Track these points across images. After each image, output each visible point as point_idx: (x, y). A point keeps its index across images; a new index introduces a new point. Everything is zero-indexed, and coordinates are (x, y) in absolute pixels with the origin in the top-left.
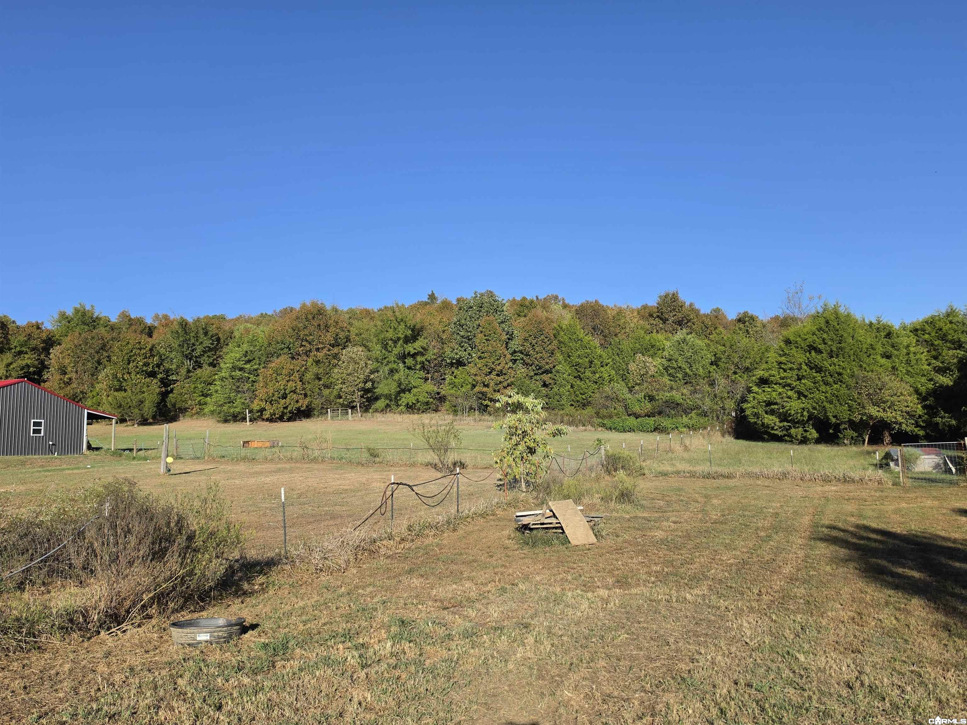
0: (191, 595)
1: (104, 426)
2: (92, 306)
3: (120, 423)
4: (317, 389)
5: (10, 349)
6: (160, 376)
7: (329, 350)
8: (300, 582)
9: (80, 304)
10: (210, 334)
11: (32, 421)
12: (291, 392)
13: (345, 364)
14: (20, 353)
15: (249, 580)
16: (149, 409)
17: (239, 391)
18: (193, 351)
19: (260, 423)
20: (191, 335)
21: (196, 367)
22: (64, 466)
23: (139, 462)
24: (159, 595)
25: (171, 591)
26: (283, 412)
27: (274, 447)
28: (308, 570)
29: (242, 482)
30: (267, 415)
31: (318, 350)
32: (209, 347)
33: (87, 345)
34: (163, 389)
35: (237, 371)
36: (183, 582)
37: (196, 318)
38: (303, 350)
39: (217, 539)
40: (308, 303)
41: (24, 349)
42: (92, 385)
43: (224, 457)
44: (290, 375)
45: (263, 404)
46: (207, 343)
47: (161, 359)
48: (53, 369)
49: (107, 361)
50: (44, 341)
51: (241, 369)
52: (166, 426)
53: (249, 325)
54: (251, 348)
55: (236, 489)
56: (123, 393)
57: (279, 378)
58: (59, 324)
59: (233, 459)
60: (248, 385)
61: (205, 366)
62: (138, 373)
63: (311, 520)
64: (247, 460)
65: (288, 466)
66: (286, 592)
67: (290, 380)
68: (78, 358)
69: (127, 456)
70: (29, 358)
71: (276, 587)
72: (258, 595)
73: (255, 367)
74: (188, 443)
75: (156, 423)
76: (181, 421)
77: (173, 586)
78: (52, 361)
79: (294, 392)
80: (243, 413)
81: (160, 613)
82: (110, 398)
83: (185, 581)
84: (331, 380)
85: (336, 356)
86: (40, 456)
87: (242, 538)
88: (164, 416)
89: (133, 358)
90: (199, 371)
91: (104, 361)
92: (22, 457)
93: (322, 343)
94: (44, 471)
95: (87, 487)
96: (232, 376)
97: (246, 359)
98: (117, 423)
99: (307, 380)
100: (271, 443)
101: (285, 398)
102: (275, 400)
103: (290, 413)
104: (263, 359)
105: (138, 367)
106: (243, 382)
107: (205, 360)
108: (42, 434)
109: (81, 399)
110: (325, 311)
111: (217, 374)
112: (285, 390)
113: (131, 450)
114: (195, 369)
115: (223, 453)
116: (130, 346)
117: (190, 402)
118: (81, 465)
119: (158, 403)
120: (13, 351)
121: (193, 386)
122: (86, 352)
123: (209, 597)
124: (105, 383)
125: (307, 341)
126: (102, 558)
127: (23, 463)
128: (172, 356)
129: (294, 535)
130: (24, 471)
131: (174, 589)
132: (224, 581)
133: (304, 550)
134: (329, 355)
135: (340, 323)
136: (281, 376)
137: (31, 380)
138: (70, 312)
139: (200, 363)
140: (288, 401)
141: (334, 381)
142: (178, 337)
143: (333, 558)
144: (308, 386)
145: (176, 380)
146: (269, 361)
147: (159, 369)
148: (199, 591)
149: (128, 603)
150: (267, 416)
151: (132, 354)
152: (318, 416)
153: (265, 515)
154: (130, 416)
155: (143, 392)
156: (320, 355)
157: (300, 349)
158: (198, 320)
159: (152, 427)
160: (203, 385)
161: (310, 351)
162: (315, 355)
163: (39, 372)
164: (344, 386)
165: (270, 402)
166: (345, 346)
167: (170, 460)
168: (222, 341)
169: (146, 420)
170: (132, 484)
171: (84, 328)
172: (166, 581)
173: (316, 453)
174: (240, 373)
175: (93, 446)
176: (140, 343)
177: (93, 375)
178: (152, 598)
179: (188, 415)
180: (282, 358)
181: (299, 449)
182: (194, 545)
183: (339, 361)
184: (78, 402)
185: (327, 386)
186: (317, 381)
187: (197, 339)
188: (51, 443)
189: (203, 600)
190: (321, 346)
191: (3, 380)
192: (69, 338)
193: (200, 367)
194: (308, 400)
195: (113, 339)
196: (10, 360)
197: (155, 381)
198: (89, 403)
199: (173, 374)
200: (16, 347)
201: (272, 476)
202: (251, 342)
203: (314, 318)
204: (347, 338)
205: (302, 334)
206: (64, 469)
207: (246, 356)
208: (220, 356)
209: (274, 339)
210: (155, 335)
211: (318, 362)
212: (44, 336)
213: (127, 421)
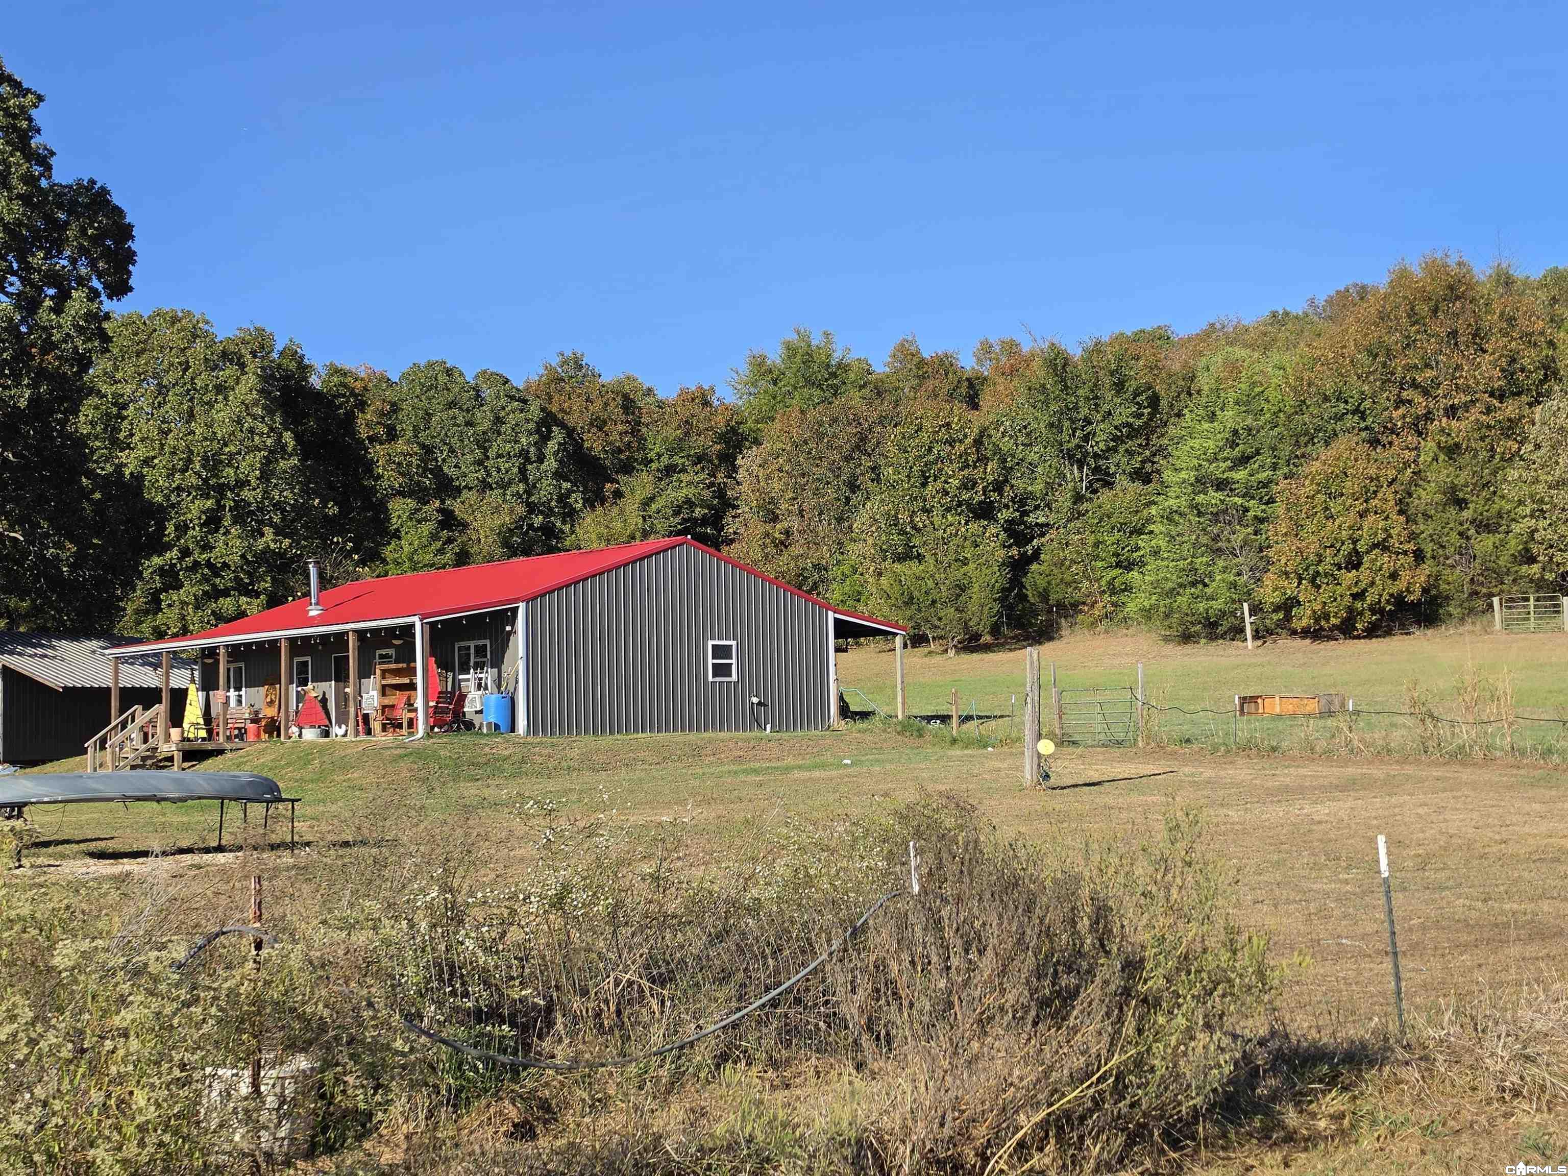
0: (1144, 1126)
1: (874, 655)
2: (827, 335)
3: (913, 647)
4: (1454, 534)
5: (647, 462)
6: (1004, 515)
7: (1489, 410)
8: (1451, 1123)
9: (798, 333)
10: (1131, 386)
11: (710, 643)
12: (1375, 546)
13: (1543, 451)
14: (670, 470)
15: (1300, 1100)
16: (982, 606)
17: (1219, 550)
18: (1086, 439)
19: (1287, 643)
20: (1080, 392)
21: (1096, 485)
22: (789, 761)
23: (969, 752)
24: (1058, 1119)
25: (1091, 1111)
26: (1350, 610)
27: (1330, 714)
28: (1474, 1089)
29: (1248, 816)
30: (1303, 619)
31: (1451, 412)
32: (1128, 425)
33: (821, 440)
34: (1014, 552)
35: (1211, 493)
36: (1120, 1090)
37: (1090, 344)
38: (1404, 417)
39: (1204, 975)
40: (1416, 270)
41: (678, 460)
42: (840, 544)
43: (1188, 741)
44: (1368, 495)
45: (1290, 588)
46: (1124, 414)
47: (1004, 468)
48: (747, 509)
49: (873, 481)
50: (722, 438)
51: (1221, 485)
52: (1032, 652)
53: (1240, 352)
54: (1249, 421)
55: (1232, 836)
56: (914, 564)
57: (1335, 507)
58: (752, 390)
59: (1215, 749)
60: (1243, 533)
61: (1122, 481)
62: (948, 510)
63: (1464, 938)
64: (1254, 751)
65: (1377, 772)
66: (1415, 1148)
67: (1367, 511)
68: (803, 475)
69: (935, 736)
70: (690, 483)
71: (1382, 1131)
72: (1331, 1149)
73: (1263, 476)
74: (1088, 699)
75: (1002, 645)
76: (1064, 640)
77: (1093, 1098)
78: (744, 488)
79: (1383, 546)
80: (1233, 613)
81: (1064, 1166)
82: (884, 580)
83: (1126, 1087)
84: (1499, 504)
85: (1510, 428)
86: (734, 734)
87: (1274, 978)
88: (1021, 626)
89: (934, 469)
90: (1105, 496)
91: (865, 481)
92: (693, 737)
93: (1466, 390)
94: (745, 771)
95: (855, 812)
96: (1196, 507)
97: (1237, 452)
98: (905, 646)
99: (1422, 508)
100: (1323, 701)
101: (1357, 566)
102: (1326, 575)
103: (1373, 611)
104: (1286, 449)
105: (947, 493)
106: (1230, 523)
107: (1118, 463)
108: (734, 677)
109: (815, 586)
110: (1470, 287)
111: (1155, 503)
112: (1355, 542)
113: (945, 719)
114: (1095, 492)
115: (1187, 730)
116: (924, 436)
117: (1086, 584)
118: (828, 758)
119: (1003, 590)
120: (654, 466)
121: (1091, 539)
122: (820, 458)
123: (1194, 1139)
124: (870, 541)
125: (1414, 385)
126: (911, 1005)
127: (697, 752)
128: (1033, 457)
129: (1419, 979)
130: (700, 771)
131: (1097, 1104)
132: (1229, 1097)
133: (1458, 1028)
134: (1489, 427)
135: (1522, 322)
136: (1340, 500)
137: (702, 539)
138: (775, 357)
139: (1108, 474)
140: (1364, 574)
141: (1508, 507)
142: (1046, 403)
143: (1553, 1060)
144: (1426, 529)
145: (1047, 525)
146: (1303, 456)
147: (1001, 495)
148: (1162, 1117)
149: (981, 1132)
150: (1305, 622)
151: (931, 458)
152: (1462, 620)
153: (1323, 914)
154: (936, 627)
155: (965, 562)
156: (1460, 428)
157: (1395, 414)
158: (1098, 348)
159: (991, 656)
160: (1117, 535)
161: (1428, 416)
162: (1443, 430)
163: (716, 519)
164: (1543, 523)
165: (1313, 581)
166: (1540, 394)
167: (1046, 747)
168: (1164, 403)
169: (976, 637)
170: (965, 809)
171: (811, 395)
172: (1077, 1079)
173: (1465, 734)
174: (1220, 495)
175: (853, 708)
176: (948, 424)
177: (840, 520)
178: (1045, 1125)
179: (1083, 622)
180: (1342, 444)
181: (1409, 721)
182: (1142, 989)
183: (1521, 443)
184: (809, 592)
185: (1487, 526)
186: (1452, 511)
187: (1096, 405)
188: (755, 700)
189: (1175, 1145)
190: (1460, 399)
191: (638, 542)
192: (777, 425)
193: (1109, 485)
194: (1427, 568)
195: (881, 421)
196: (649, 491)
197: (992, 530)
198: (835, 593)
199: (1037, 508)
200: (659, 456)
201: (1334, 800)
202: (1247, 403)
203: (1435, 311)
204: (1546, 368)
205: (1398, 365)
206: (788, 769)
207: (1233, 445)
208: (1160, 450)
209: (1313, 389)
210: (986, 400)
211: (1452, 451)
212: (720, 422)
213: (929, 641)
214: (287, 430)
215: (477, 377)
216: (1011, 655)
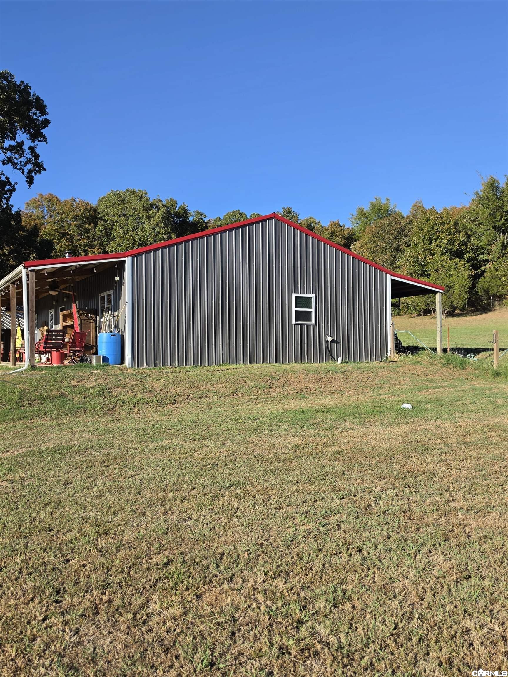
2: (387, 199)
6: (468, 256)
9: (376, 199)
11: (294, 295)
16: (460, 295)
33: (384, 232)
34: (473, 272)
47: (468, 235)
49: (407, 246)
50: (345, 238)
56: (425, 278)
58: (358, 221)
62: (442, 254)
75: (465, 314)
86: (312, 364)
88: (474, 306)
89: (435, 237)
105: (441, 247)
108: (313, 322)
119: (468, 288)
124: (406, 270)
138: (367, 209)
145: (488, 260)
147: (466, 247)
151: (434, 231)
169: (456, 310)
175: (405, 344)
188: (329, 339)
197: (462, 262)
199: (483, 252)
212: (345, 233)
213: (431, 312)
214: (173, 233)
215: (251, 216)
216: (473, 318)
